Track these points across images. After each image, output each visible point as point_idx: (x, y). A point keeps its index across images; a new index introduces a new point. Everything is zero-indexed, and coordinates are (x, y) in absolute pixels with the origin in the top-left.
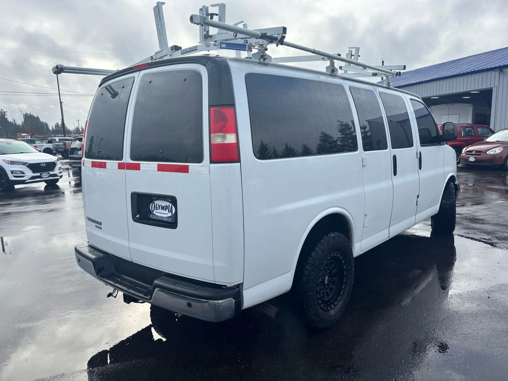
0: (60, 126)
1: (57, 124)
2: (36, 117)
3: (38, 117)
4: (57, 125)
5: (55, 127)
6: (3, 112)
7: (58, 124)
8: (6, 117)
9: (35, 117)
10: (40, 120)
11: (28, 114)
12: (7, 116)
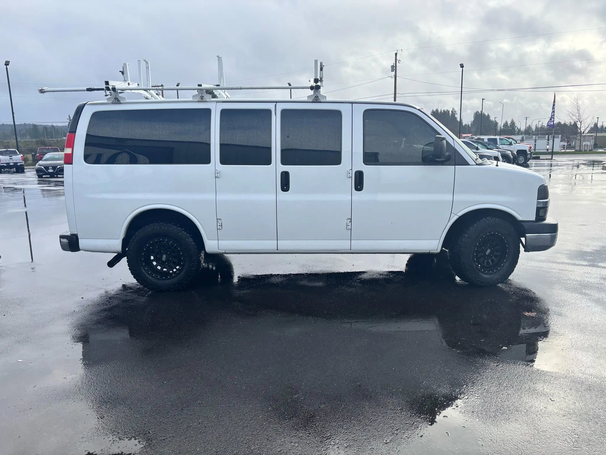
0: (509, 125)
2: (487, 115)
3: (488, 115)
4: (506, 125)
5: (503, 126)
6: (454, 111)
7: (507, 123)
9: (485, 115)
10: (490, 118)
11: (479, 113)
12: (457, 115)
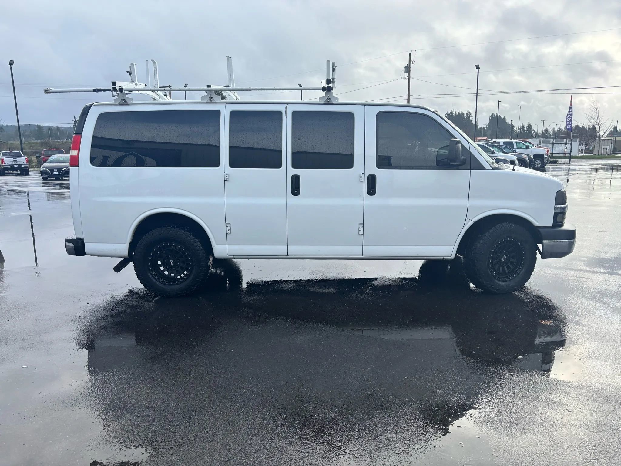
0: (526, 128)
1: (523, 126)
3: (504, 118)
6: (469, 113)
8: (471, 119)
9: (501, 118)
